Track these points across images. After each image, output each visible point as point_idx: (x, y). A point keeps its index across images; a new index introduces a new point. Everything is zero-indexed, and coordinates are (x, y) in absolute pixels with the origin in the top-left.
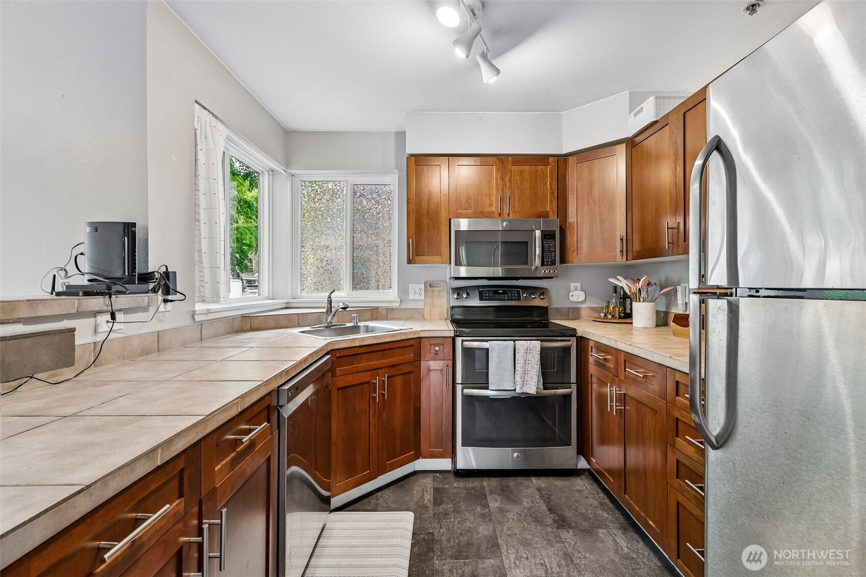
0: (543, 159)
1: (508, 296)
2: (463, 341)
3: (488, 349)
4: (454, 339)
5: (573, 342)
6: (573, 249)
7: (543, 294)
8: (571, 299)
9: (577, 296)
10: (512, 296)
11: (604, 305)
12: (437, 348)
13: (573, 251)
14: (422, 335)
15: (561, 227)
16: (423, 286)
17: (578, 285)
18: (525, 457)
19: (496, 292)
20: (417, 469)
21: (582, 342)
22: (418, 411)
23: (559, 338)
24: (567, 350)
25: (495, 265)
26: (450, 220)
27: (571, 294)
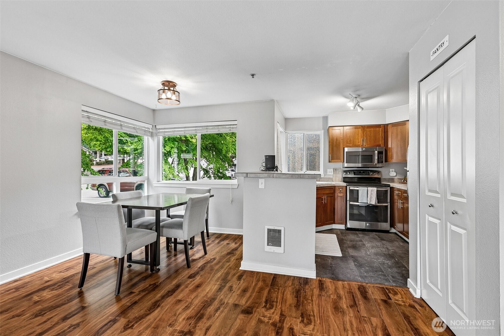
0: (379, 126)
1: (365, 174)
2: (349, 187)
3: (358, 190)
4: (346, 187)
5: (389, 189)
6: (390, 157)
7: (378, 173)
8: (390, 175)
9: (393, 174)
10: (366, 174)
11: (404, 177)
12: (341, 189)
13: (390, 158)
14: (336, 185)
15: (385, 149)
16: (332, 170)
17: (394, 170)
18: (371, 225)
19: (360, 172)
20: (333, 228)
21: (392, 189)
22: (334, 209)
23: (384, 187)
24: (387, 191)
25: (358, 163)
26: (344, 148)
27: (390, 173)
